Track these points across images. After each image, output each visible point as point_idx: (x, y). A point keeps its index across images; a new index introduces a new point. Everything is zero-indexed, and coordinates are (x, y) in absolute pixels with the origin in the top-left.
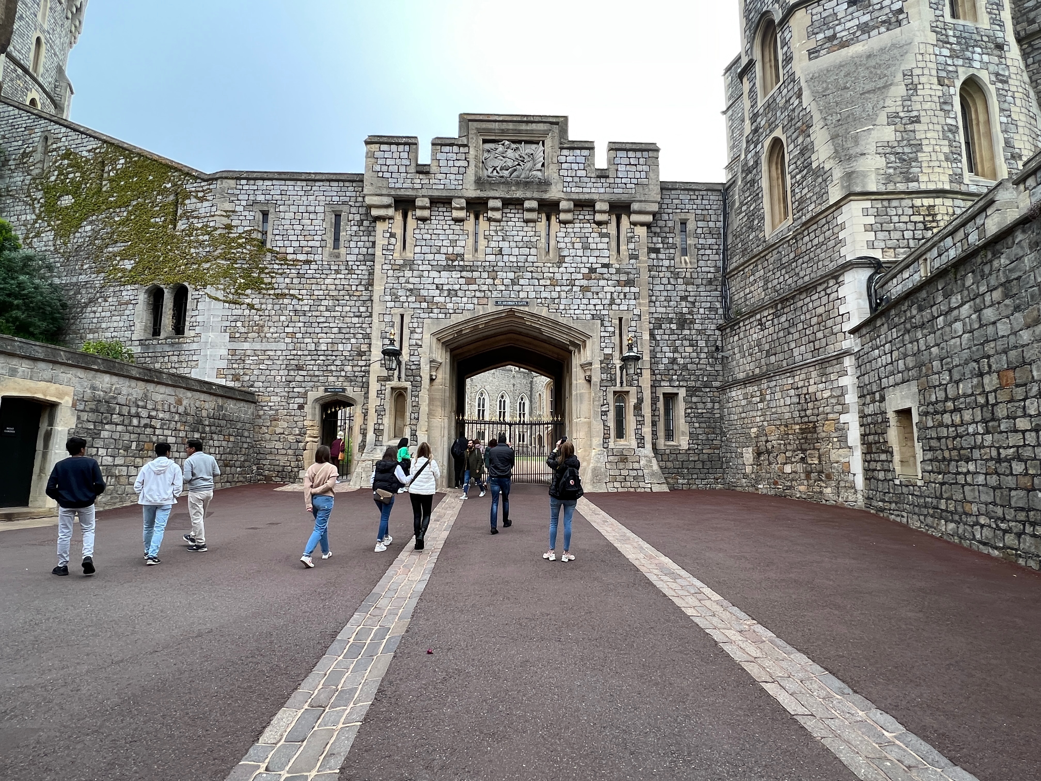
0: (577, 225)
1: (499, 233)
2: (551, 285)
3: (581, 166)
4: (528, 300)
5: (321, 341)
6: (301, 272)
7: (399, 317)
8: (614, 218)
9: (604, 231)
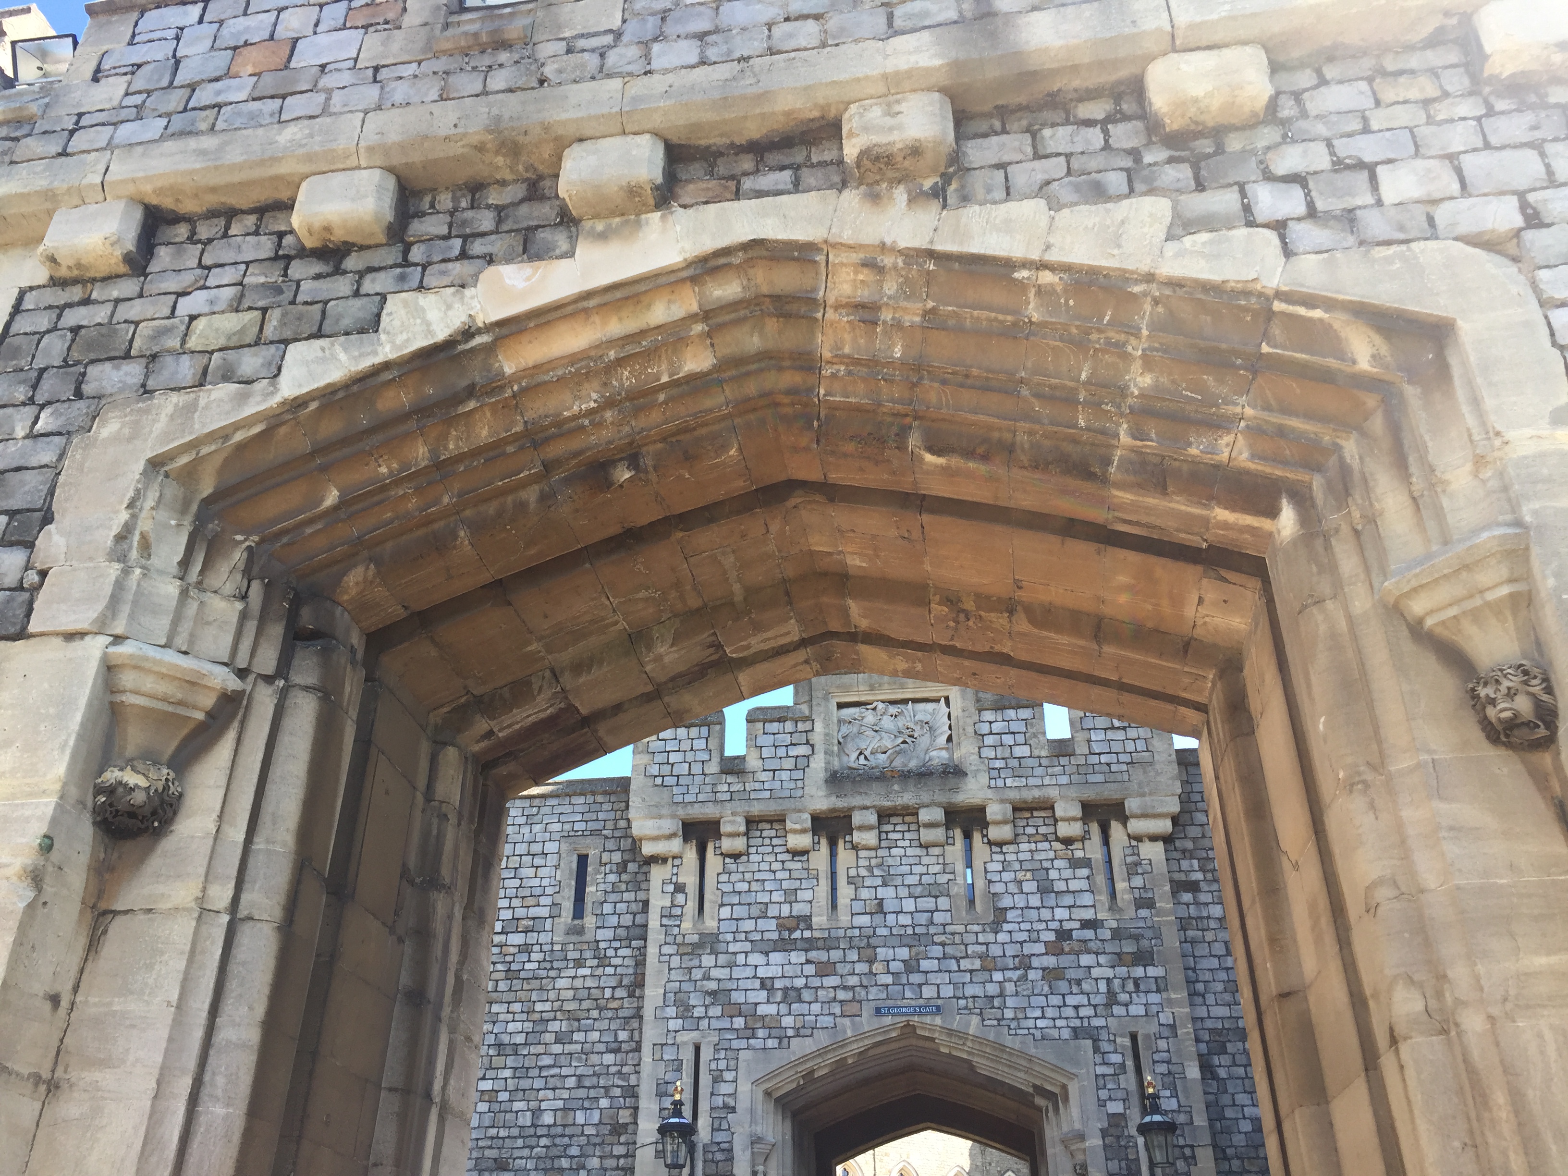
0: (1024, 847)
1: (876, 872)
2: (983, 969)
3: (1020, 738)
4: (940, 1002)
5: (544, 1106)
6: (514, 967)
7: (691, 1049)
8: (1095, 828)
9: (1079, 854)
